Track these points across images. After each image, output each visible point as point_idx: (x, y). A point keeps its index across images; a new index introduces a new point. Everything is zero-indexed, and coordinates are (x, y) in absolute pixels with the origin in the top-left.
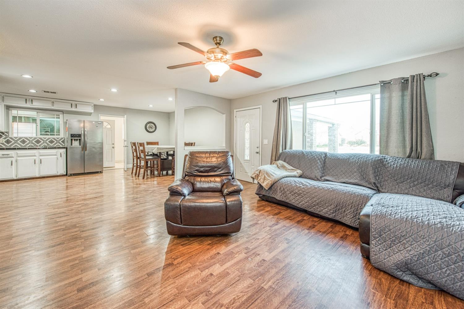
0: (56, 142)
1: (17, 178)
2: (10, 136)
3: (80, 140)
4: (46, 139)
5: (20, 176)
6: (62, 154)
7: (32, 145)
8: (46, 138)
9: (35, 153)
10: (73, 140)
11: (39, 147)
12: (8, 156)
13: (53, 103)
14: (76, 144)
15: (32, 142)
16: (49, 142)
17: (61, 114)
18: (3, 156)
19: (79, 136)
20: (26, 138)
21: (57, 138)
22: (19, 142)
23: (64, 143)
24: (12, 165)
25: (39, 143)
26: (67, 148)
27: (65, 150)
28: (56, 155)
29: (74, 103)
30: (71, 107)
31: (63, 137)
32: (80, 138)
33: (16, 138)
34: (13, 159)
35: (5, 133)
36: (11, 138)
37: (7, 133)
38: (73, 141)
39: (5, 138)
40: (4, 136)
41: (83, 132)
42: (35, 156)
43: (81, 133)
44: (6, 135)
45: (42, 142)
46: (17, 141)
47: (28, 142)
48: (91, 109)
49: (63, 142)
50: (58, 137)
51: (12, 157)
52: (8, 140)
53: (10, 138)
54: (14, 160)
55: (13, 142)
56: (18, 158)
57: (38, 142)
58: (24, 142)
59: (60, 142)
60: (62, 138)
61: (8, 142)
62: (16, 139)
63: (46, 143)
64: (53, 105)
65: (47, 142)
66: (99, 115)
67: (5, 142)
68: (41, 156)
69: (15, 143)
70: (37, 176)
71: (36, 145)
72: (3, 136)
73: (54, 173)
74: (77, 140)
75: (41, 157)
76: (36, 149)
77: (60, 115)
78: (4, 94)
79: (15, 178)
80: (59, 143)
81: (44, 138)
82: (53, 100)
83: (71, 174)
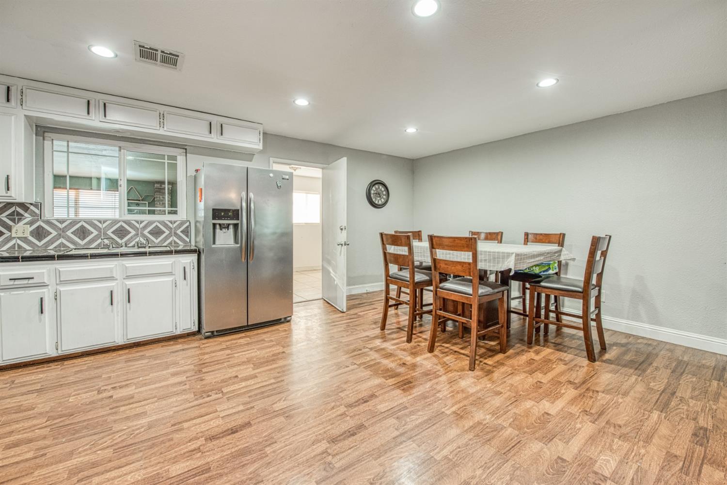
0: (167, 232)
1: (60, 353)
2: (47, 215)
3: (236, 226)
4: (142, 225)
5: (70, 346)
6: (187, 270)
7: (106, 241)
8: (141, 222)
9: (111, 270)
10: (218, 226)
11: (124, 250)
12: (31, 281)
13: (162, 116)
14: (225, 239)
15: (105, 234)
16: (150, 233)
17: (180, 155)
18: (12, 282)
19: (236, 214)
20: (90, 222)
21: (171, 222)
22: (69, 233)
23: (187, 236)
24: (42, 313)
25: (125, 236)
26: (200, 253)
27: (194, 257)
28: (170, 274)
29: (215, 120)
30: (207, 132)
31: (184, 218)
32: (235, 222)
33: (61, 221)
34: (45, 290)
35: (32, 207)
36: (48, 222)
37: (36, 205)
38: (218, 230)
39: (31, 223)
40: (28, 217)
41: (244, 204)
42: (112, 278)
43: (239, 208)
44: (33, 214)
45: (133, 232)
46: (64, 230)
47: (95, 233)
48: (256, 140)
49: (186, 232)
50: (172, 217)
51: (43, 285)
52: (39, 227)
53: (44, 221)
54: (47, 294)
55: (54, 233)
56: (62, 288)
57: (121, 232)
58: (82, 233)
59: (179, 232)
60: (183, 223)
61: (39, 233)
62: (61, 226)
63: (144, 236)
64: (162, 124)
65: (146, 232)
66: (271, 159)
67: (32, 233)
68: (128, 277)
69: (59, 236)
70: (120, 341)
71: (117, 243)
72: (26, 215)
73: (165, 328)
74: (228, 226)
75: (129, 283)
76: (115, 255)
77: (179, 158)
78: (26, 82)
79: (53, 353)
80: (176, 234)
81: (137, 222)
82: (162, 109)
83: (212, 332)
